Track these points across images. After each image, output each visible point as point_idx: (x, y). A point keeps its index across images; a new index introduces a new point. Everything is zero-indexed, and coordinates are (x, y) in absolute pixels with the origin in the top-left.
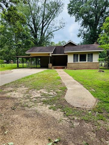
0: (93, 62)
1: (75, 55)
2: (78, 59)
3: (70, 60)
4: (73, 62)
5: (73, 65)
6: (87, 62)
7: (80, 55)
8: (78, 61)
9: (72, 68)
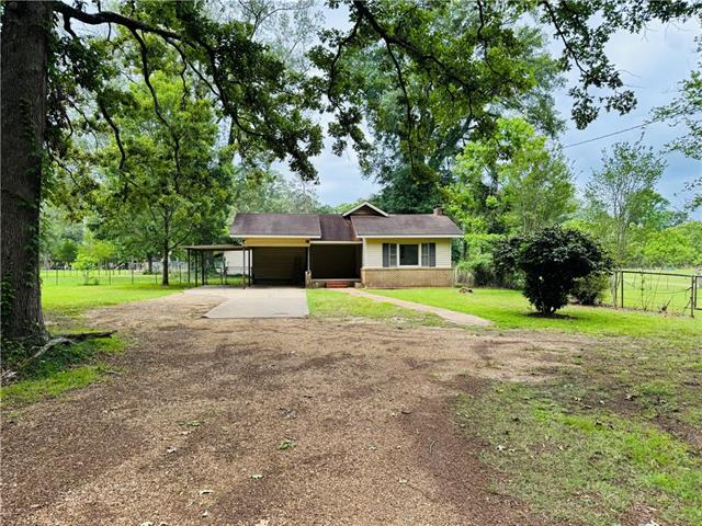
0: (437, 266)
1: (388, 247)
2: (395, 257)
3: (372, 259)
4: (381, 267)
5: (382, 276)
6: (420, 266)
7: (401, 246)
8: (395, 264)
9: (379, 285)
